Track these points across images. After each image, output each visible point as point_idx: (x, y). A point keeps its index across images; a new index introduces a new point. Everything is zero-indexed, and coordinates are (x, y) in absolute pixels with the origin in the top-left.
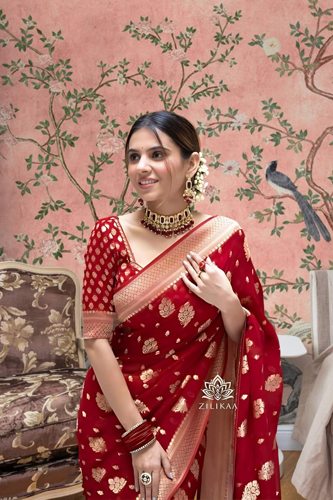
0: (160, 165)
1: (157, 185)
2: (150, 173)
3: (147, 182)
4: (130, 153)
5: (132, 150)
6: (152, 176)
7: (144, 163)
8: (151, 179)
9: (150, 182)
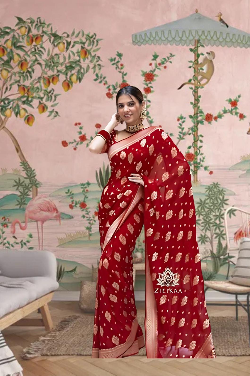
0: (133, 108)
1: (132, 116)
2: (129, 112)
3: (128, 116)
4: (119, 105)
5: (119, 104)
6: (130, 113)
7: (126, 108)
8: (130, 114)
9: (129, 115)
